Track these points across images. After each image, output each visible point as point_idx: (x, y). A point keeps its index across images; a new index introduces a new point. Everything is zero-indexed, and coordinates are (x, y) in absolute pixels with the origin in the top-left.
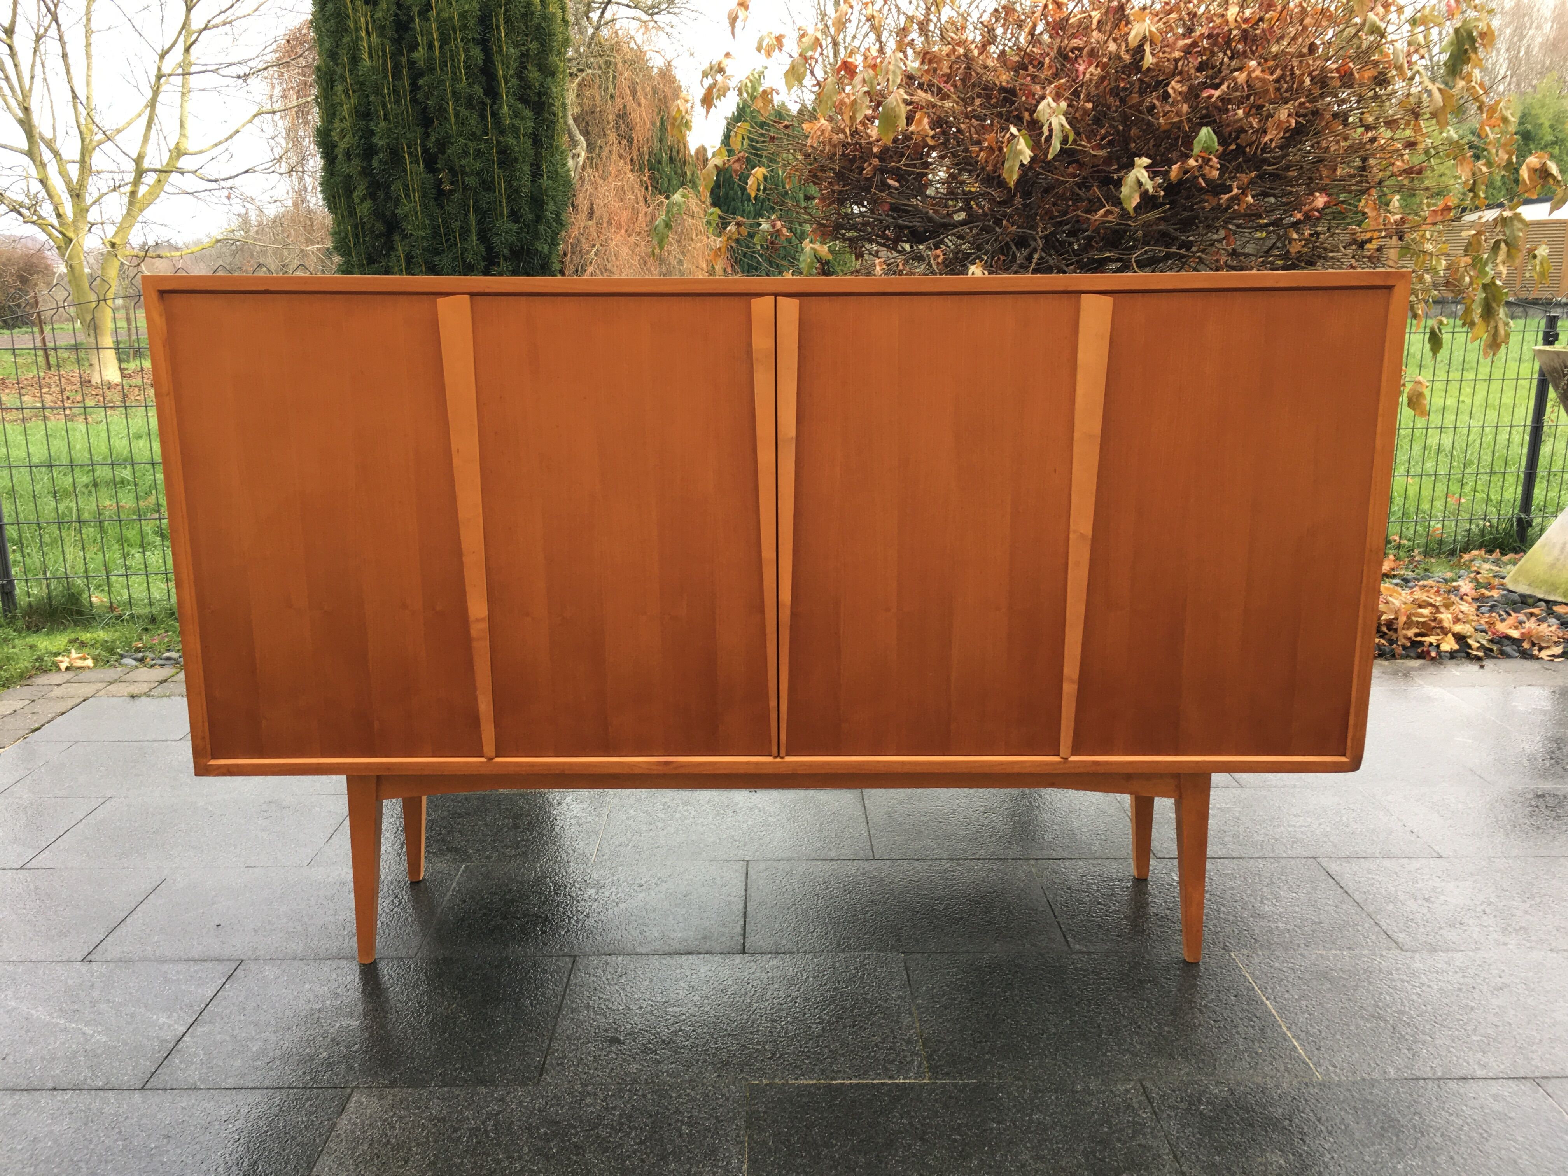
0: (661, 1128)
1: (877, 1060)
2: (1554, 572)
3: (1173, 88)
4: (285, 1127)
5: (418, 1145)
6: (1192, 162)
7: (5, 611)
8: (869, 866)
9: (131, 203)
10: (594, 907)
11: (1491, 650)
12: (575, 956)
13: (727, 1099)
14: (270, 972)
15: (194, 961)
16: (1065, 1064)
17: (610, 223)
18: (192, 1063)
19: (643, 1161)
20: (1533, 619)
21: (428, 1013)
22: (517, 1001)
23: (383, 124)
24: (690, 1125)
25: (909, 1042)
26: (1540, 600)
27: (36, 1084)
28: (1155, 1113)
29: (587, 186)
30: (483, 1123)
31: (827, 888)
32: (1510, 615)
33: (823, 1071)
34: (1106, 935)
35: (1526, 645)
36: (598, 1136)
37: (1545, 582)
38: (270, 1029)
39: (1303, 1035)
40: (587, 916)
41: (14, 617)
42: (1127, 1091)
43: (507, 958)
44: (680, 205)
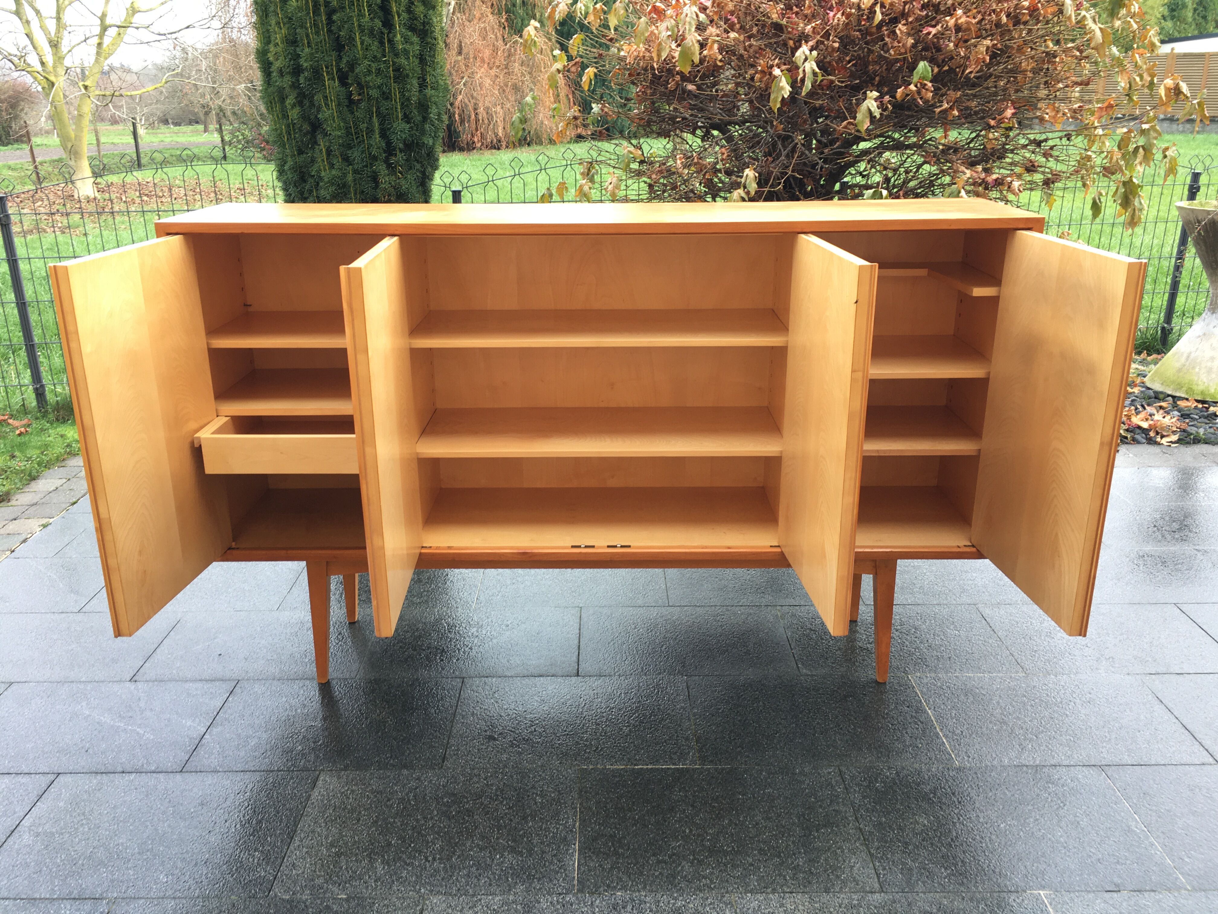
0: (523, 798)
1: (666, 752)
2: (1181, 374)
3: (900, 29)
4: (278, 798)
5: (365, 809)
6: (912, 87)
7: (39, 407)
8: (664, 611)
9: (98, 54)
10: (476, 641)
11: (1126, 438)
12: (464, 678)
13: (566, 778)
14: (258, 688)
15: (207, 681)
16: (790, 754)
17: (475, 58)
18: (213, 754)
19: (511, 820)
20: (1161, 411)
21: (366, 718)
22: (425, 710)
23: (307, 50)
24: (541, 796)
25: (687, 739)
26: (1169, 396)
27: (110, 768)
28: (846, 789)
29: (456, 28)
30: (407, 794)
31: (635, 628)
32: (1145, 408)
33: (629, 759)
34: (825, 662)
35: (1152, 434)
36: (482, 804)
37: (1173, 382)
38: (262, 729)
39: (950, 734)
40: (471, 649)
41: (47, 411)
42: (829, 773)
43: (417, 679)
44: (531, 106)
